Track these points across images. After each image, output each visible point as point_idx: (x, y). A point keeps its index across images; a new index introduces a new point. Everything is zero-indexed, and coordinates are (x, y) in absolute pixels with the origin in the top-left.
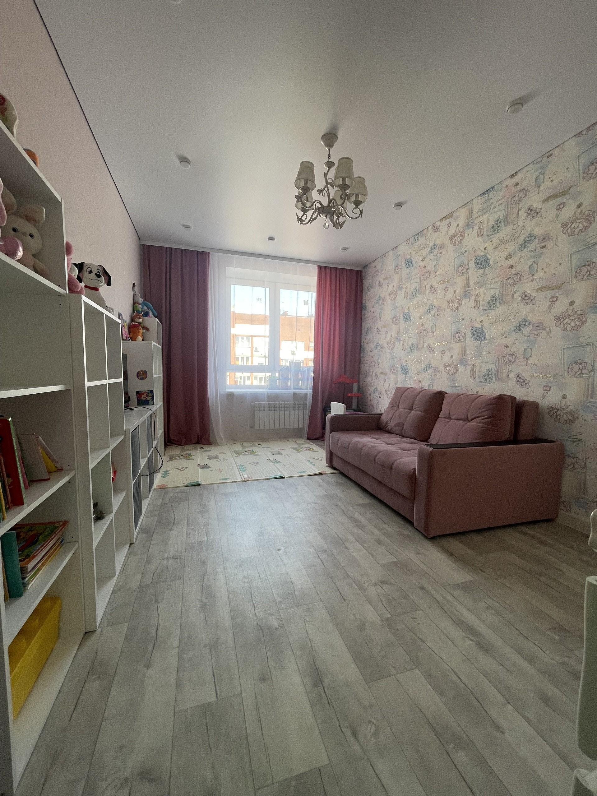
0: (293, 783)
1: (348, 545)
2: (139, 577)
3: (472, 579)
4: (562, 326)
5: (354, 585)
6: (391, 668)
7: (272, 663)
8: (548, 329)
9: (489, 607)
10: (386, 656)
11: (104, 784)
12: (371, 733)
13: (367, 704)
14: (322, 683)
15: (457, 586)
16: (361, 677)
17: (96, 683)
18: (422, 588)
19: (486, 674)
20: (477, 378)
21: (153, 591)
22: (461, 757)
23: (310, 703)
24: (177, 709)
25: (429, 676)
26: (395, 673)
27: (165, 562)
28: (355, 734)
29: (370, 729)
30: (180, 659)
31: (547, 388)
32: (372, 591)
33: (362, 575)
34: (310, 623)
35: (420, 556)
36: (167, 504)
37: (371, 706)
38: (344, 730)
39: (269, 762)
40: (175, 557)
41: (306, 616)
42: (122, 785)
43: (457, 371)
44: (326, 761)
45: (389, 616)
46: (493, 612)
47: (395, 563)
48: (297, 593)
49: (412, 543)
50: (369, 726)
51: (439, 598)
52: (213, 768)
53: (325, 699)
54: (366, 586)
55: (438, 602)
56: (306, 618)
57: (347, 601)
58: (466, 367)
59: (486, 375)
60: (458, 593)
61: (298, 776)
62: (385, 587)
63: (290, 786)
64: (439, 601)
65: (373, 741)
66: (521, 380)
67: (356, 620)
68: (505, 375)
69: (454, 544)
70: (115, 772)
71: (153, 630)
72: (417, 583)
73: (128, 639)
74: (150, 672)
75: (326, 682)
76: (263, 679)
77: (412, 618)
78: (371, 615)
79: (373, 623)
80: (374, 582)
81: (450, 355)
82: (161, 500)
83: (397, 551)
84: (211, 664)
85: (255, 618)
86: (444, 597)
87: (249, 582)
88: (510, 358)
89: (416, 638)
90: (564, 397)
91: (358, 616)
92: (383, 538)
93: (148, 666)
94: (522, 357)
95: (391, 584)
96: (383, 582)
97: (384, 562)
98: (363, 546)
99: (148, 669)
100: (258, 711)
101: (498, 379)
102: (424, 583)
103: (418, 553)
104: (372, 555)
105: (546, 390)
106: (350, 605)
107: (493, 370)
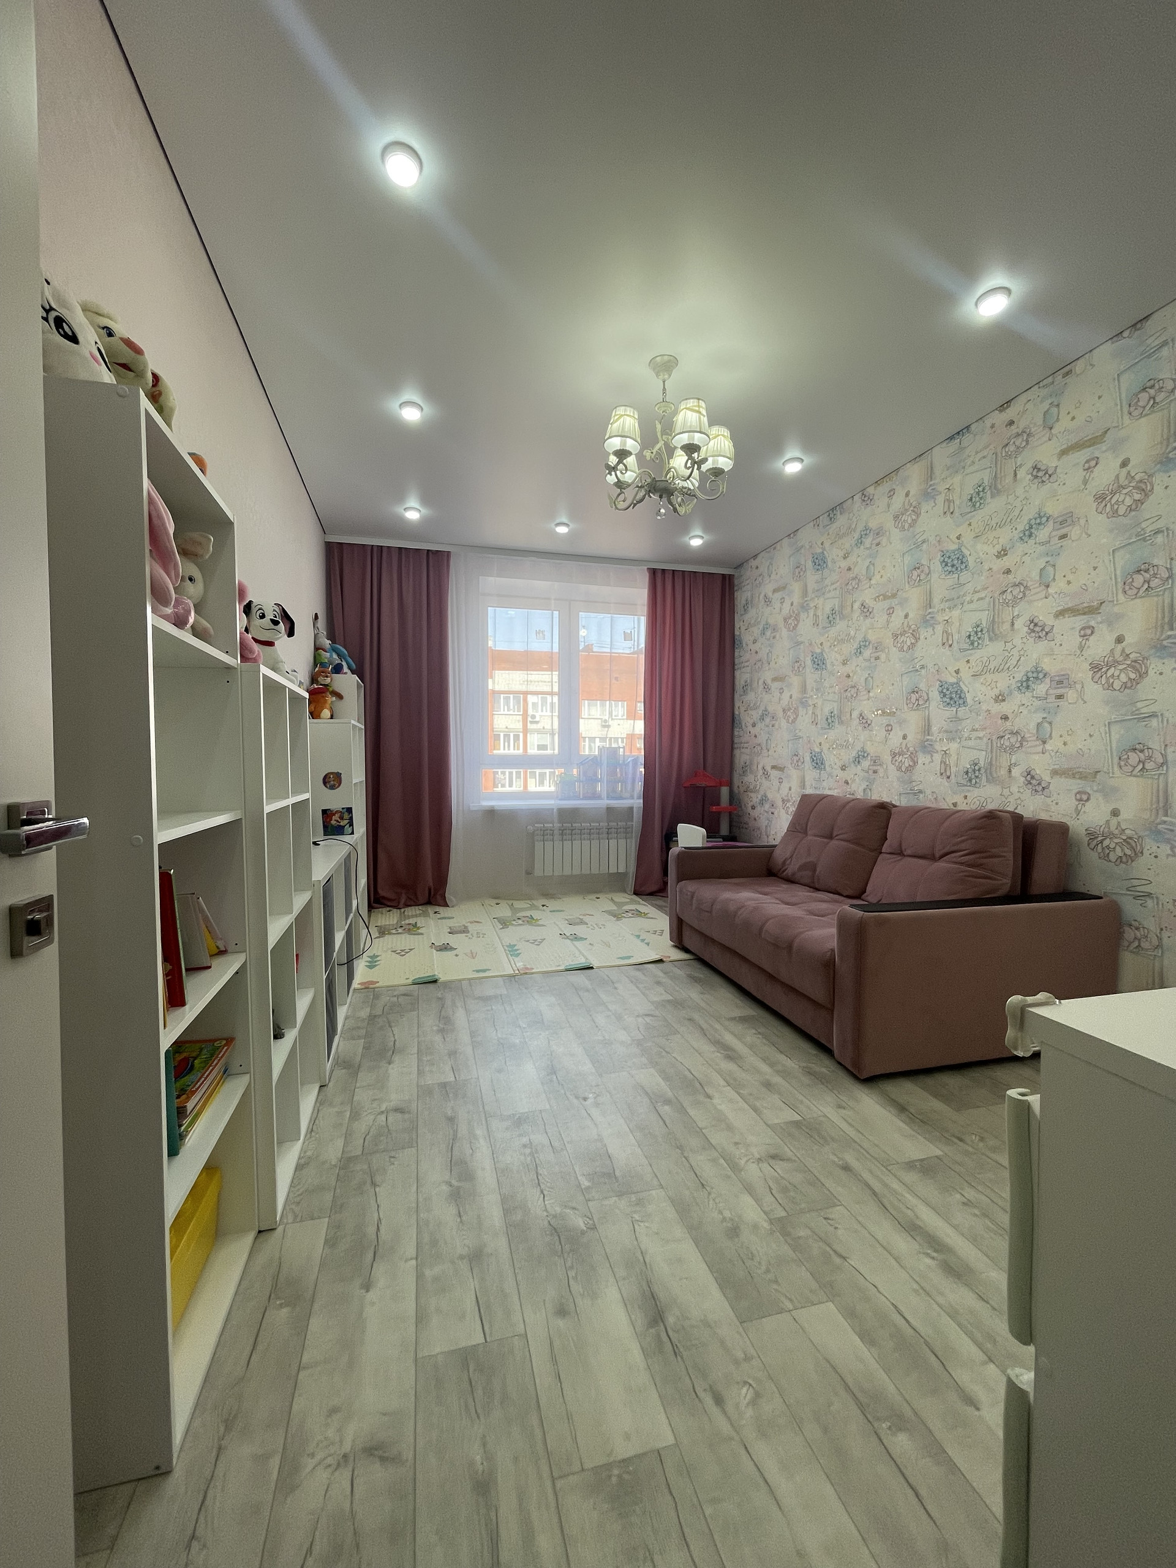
0: (616, 1472)
1: (710, 1091)
2: (340, 1143)
3: (939, 1153)
4: (1104, 680)
5: (722, 1161)
6: (783, 1299)
7: (576, 1288)
8: (1079, 686)
9: (967, 1203)
10: (776, 1282)
11: (311, 1463)
12: (747, 1400)
13: (740, 1355)
14: (663, 1322)
15: (910, 1165)
16: (732, 1314)
17: (285, 1311)
18: (846, 1168)
19: (953, 1314)
20: (953, 776)
21: (365, 1167)
22: (902, 1443)
23: (643, 1352)
24: (420, 1355)
25: (850, 1314)
26: (791, 1307)
27: (383, 1117)
28: (719, 1400)
29: (746, 1393)
30: (420, 1276)
31: (1083, 798)
32: (753, 1172)
33: (736, 1144)
34: (642, 1224)
35: (844, 1111)
36: (380, 1016)
37: (747, 1358)
38: (702, 1394)
39: (575, 1439)
40: (398, 1110)
41: (635, 1212)
42: (339, 1465)
43: (915, 763)
44: (671, 1440)
45: (784, 1214)
46: (977, 1212)
47: (797, 1124)
48: (618, 1173)
49: (831, 1088)
50: (744, 1390)
51: (877, 1186)
52: (484, 1445)
53: (668, 1347)
54: (743, 1162)
55: (875, 1193)
56: (635, 1215)
57: (708, 1189)
58: (932, 756)
59: (970, 770)
60: (911, 1177)
61: (624, 1461)
62: (780, 1166)
63: (610, 1477)
64: (876, 1189)
65: (749, 1413)
66: (1034, 782)
67: (724, 1219)
68: (1003, 772)
69: (909, 1091)
70: (327, 1447)
71: (371, 1230)
72: (836, 1160)
73: (331, 1242)
74: (371, 1296)
75: (671, 1320)
76: (562, 1312)
77: (825, 1218)
78: (750, 1211)
79: (755, 1227)
80: (757, 1156)
81: (901, 734)
82: (368, 1010)
83: (802, 1102)
84: (473, 1287)
85: (545, 1214)
86: (886, 1185)
87: (532, 1154)
88: (1013, 740)
89: (831, 1252)
90: (1115, 813)
91: (727, 1214)
92: (777, 1080)
93: (367, 1287)
94: (1035, 738)
95: (789, 1160)
96: (774, 1157)
97: (776, 1121)
98: (739, 1094)
99: (367, 1291)
100: (554, 1360)
101: (992, 780)
102: (850, 1158)
103: (840, 1107)
104: (755, 1110)
105: (1081, 800)
106: (713, 1195)
107: (982, 763)
